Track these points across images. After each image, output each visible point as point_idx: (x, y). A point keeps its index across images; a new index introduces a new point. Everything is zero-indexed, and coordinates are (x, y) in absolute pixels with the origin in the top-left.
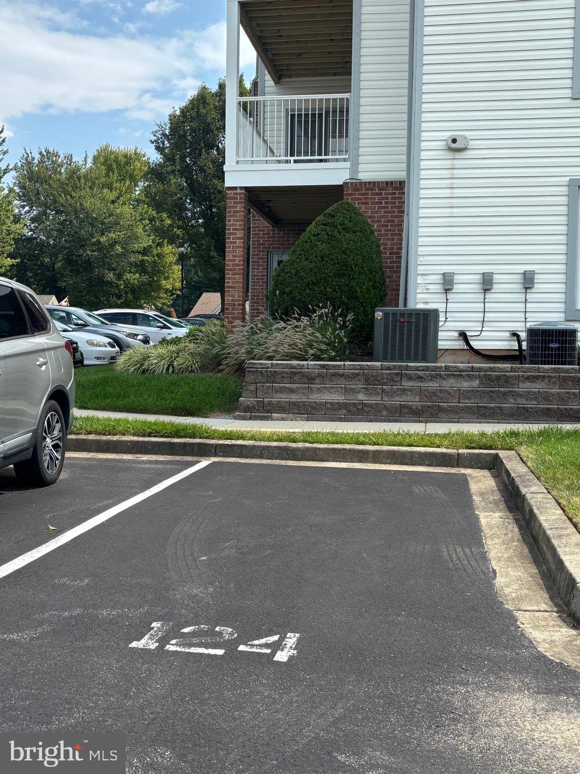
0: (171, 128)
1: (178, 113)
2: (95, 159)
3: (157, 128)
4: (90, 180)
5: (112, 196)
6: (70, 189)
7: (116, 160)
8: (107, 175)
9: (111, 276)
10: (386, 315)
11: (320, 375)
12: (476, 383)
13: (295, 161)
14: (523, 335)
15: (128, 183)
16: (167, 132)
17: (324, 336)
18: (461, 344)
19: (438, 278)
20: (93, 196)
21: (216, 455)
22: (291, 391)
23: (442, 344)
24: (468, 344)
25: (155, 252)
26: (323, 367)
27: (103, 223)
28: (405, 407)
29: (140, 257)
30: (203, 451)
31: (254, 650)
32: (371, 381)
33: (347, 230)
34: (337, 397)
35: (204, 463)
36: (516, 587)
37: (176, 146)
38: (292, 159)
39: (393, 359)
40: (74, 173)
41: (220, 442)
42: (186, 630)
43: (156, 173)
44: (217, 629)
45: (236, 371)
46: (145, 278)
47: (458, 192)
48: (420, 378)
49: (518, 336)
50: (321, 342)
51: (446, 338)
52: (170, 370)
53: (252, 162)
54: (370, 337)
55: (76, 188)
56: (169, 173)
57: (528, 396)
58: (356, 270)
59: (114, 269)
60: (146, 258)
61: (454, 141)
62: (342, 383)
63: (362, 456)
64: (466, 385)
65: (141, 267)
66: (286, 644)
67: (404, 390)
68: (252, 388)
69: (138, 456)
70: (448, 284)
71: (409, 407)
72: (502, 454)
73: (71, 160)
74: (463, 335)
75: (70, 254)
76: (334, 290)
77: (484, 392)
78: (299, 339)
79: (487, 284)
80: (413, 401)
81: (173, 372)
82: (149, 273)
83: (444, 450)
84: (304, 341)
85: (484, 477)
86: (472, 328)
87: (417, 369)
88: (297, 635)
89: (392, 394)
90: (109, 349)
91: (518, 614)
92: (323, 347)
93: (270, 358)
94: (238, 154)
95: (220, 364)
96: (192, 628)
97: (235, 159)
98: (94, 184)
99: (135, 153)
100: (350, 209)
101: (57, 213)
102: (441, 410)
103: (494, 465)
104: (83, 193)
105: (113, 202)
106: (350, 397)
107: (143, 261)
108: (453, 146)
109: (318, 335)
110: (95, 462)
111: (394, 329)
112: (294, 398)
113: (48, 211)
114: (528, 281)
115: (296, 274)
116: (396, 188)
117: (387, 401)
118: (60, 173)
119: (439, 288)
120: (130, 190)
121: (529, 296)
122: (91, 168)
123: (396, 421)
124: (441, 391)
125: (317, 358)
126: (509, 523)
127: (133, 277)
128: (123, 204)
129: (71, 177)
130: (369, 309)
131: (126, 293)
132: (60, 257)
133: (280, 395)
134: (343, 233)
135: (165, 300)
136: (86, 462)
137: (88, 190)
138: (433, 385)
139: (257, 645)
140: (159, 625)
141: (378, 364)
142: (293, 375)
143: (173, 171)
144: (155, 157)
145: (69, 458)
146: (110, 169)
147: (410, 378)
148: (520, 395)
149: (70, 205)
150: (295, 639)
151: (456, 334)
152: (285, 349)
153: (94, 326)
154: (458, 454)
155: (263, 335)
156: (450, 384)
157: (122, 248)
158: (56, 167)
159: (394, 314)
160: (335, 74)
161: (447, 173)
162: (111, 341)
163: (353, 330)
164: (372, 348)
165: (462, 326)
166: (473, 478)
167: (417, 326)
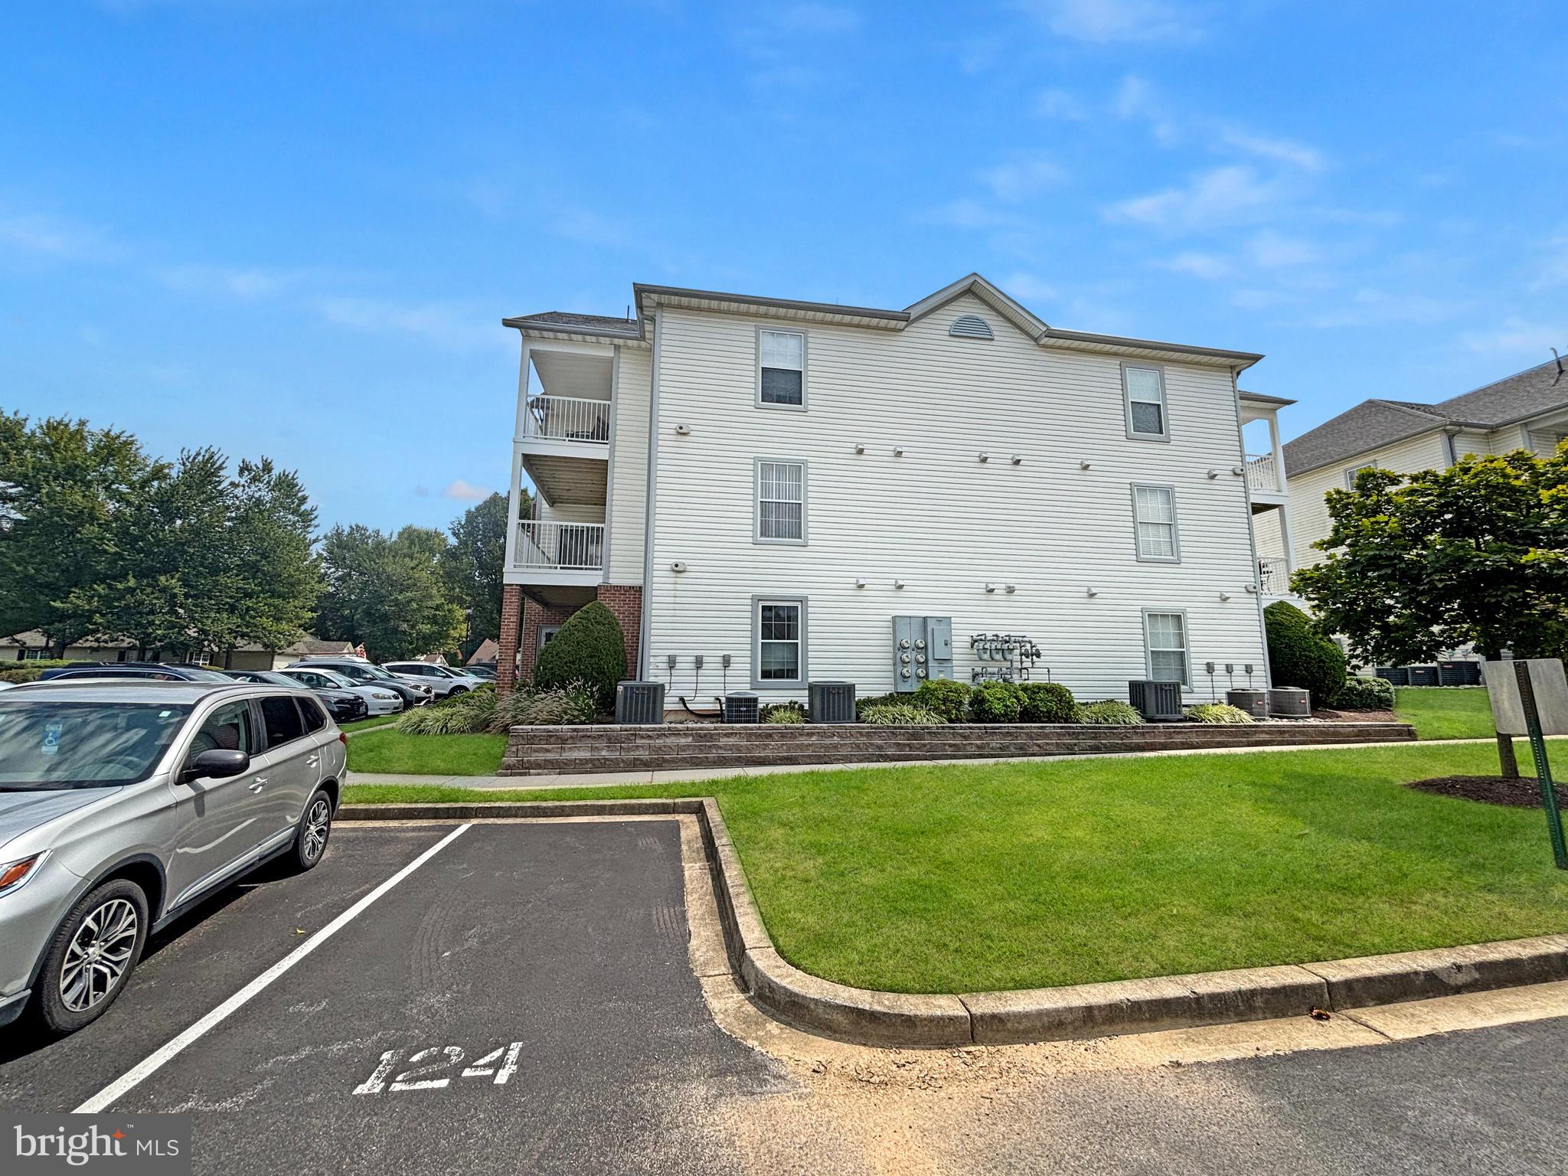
0: (466, 521)
1: (473, 510)
2: (400, 535)
3: (454, 520)
4: (394, 551)
5: (412, 564)
6: (375, 557)
7: (418, 537)
8: (410, 547)
9: (405, 626)
10: (626, 688)
11: (571, 737)
12: (690, 739)
13: (561, 568)
14: (723, 700)
15: (427, 554)
16: (463, 523)
17: (576, 704)
18: (681, 707)
19: (665, 659)
20: (394, 563)
21: (476, 817)
22: (547, 751)
23: (666, 707)
24: (685, 706)
25: (446, 607)
26: (575, 730)
27: (402, 585)
28: (638, 759)
29: (433, 612)
30: (464, 814)
31: (479, 1073)
32: (612, 740)
33: (598, 623)
34: (585, 754)
35: (464, 827)
36: (704, 949)
37: (469, 534)
38: (559, 566)
39: (630, 722)
40: (380, 547)
41: (481, 805)
42: (415, 1058)
43: (452, 554)
44: (446, 1051)
45: (502, 732)
46: (435, 628)
47: (678, 600)
48: (650, 737)
49: (720, 700)
50: (575, 709)
51: (670, 703)
52: (444, 731)
53: (527, 567)
54: (613, 702)
55: (379, 556)
56: (462, 554)
57: (724, 748)
58: (604, 652)
59: (407, 621)
60: (437, 612)
61: (677, 566)
62: (589, 742)
63: (601, 810)
64: (683, 741)
65: (433, 620)
66: (508, 1059)
67: (638, 746)
68: (514, 749)
69: (404, 821)
70: (672, 663)
71: (641, 760)
72: (706, 801)
73: (378, 534)
74: (682, 700)
75: (370, 608)
76: (586, 667)
77: (695, 746)
78: (557, 708)
79: (699, 663)
80: (644, 755)
81: (446, 732)
82: (439, 624)
83: (664, 801)
84: (560, 709)
85: (692, 822)
86: (688, 695)
87: (647, 730)
88: (520, 1044)
89: (629, 750)
90: (393, 700)
91: (703, 981)
92: (576, 713)
93: (532, 723)
94: (515, 560)
95: (488, 726)
96: (422, 1053)
97: (513, 563)
98: (396, 553)
99: (436, 532)
100: (601, 607)
101: (361, 575)
102: (665, 761)
103: (699, 810)
104: (386, 560)
105: (413, 568)
106: (596, 754)
107: (435, 615)
108: (676, 569)
109: (572, 704)
110: (360, 834)
111: (631, 698)
112: (549, 756)
113: (353, 573)
114: (726, 662)
115: (557, 655)
116: (636, 591)
117: (625, 756)
118: (367, 544)
119: (665, 666)
120: (428, 560)
121: (727, 672)
122: (395, 542)
123: (631, 771)
124: (664, 746)
125: (570, 722)
126: (705, 874)
127: (426, 628)
128: (423, 570)
129: (377, 548)
130: (613, 681)
131: (418, 639)
132: (360, 610)
133: (537, 754)
134: (595, 625)
135: (453, 647)
136: (351, 834)
137: (391, 558)
138: (660, 742)
139: (481, 1066)
140: (389, 1056)
141: (618, 726)
142: (549, 737)
143: (465, 553)
144: (453, 541)
145: (335, 830)
146: (412, 543)
147: (642, 737)
148: (721, 748)
149: (373, 569)
150: (518, 1050)
151: (678, 699)
152: (544, 716)
153: (381, 679)
154: (674, 803)
155: (527, 703)
156: (671, 741)
157: (418, 604)
158: (364, 538)
159: (632, 688)
160: (595, 504)
161: (672, 587)
162: (396, 693)
163: (599, 699)
164: (614, 712)
165: (681, 693)
166: (684, 823)
167: (649, 698)
